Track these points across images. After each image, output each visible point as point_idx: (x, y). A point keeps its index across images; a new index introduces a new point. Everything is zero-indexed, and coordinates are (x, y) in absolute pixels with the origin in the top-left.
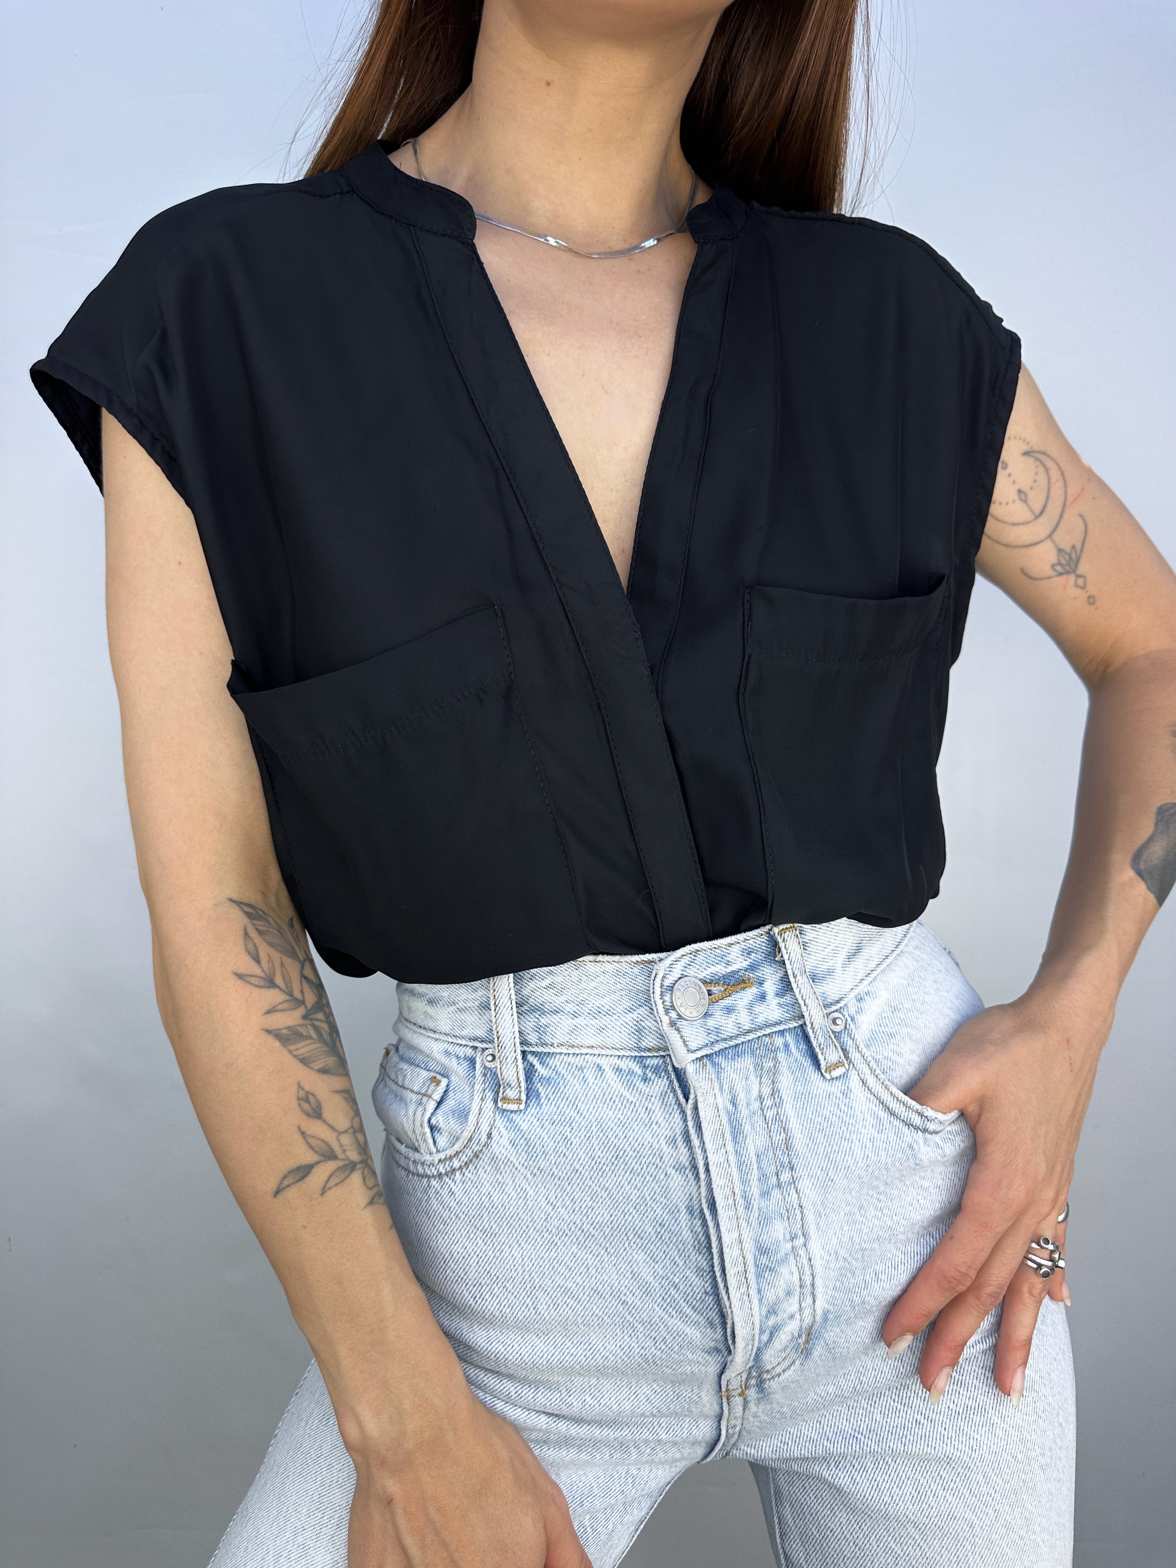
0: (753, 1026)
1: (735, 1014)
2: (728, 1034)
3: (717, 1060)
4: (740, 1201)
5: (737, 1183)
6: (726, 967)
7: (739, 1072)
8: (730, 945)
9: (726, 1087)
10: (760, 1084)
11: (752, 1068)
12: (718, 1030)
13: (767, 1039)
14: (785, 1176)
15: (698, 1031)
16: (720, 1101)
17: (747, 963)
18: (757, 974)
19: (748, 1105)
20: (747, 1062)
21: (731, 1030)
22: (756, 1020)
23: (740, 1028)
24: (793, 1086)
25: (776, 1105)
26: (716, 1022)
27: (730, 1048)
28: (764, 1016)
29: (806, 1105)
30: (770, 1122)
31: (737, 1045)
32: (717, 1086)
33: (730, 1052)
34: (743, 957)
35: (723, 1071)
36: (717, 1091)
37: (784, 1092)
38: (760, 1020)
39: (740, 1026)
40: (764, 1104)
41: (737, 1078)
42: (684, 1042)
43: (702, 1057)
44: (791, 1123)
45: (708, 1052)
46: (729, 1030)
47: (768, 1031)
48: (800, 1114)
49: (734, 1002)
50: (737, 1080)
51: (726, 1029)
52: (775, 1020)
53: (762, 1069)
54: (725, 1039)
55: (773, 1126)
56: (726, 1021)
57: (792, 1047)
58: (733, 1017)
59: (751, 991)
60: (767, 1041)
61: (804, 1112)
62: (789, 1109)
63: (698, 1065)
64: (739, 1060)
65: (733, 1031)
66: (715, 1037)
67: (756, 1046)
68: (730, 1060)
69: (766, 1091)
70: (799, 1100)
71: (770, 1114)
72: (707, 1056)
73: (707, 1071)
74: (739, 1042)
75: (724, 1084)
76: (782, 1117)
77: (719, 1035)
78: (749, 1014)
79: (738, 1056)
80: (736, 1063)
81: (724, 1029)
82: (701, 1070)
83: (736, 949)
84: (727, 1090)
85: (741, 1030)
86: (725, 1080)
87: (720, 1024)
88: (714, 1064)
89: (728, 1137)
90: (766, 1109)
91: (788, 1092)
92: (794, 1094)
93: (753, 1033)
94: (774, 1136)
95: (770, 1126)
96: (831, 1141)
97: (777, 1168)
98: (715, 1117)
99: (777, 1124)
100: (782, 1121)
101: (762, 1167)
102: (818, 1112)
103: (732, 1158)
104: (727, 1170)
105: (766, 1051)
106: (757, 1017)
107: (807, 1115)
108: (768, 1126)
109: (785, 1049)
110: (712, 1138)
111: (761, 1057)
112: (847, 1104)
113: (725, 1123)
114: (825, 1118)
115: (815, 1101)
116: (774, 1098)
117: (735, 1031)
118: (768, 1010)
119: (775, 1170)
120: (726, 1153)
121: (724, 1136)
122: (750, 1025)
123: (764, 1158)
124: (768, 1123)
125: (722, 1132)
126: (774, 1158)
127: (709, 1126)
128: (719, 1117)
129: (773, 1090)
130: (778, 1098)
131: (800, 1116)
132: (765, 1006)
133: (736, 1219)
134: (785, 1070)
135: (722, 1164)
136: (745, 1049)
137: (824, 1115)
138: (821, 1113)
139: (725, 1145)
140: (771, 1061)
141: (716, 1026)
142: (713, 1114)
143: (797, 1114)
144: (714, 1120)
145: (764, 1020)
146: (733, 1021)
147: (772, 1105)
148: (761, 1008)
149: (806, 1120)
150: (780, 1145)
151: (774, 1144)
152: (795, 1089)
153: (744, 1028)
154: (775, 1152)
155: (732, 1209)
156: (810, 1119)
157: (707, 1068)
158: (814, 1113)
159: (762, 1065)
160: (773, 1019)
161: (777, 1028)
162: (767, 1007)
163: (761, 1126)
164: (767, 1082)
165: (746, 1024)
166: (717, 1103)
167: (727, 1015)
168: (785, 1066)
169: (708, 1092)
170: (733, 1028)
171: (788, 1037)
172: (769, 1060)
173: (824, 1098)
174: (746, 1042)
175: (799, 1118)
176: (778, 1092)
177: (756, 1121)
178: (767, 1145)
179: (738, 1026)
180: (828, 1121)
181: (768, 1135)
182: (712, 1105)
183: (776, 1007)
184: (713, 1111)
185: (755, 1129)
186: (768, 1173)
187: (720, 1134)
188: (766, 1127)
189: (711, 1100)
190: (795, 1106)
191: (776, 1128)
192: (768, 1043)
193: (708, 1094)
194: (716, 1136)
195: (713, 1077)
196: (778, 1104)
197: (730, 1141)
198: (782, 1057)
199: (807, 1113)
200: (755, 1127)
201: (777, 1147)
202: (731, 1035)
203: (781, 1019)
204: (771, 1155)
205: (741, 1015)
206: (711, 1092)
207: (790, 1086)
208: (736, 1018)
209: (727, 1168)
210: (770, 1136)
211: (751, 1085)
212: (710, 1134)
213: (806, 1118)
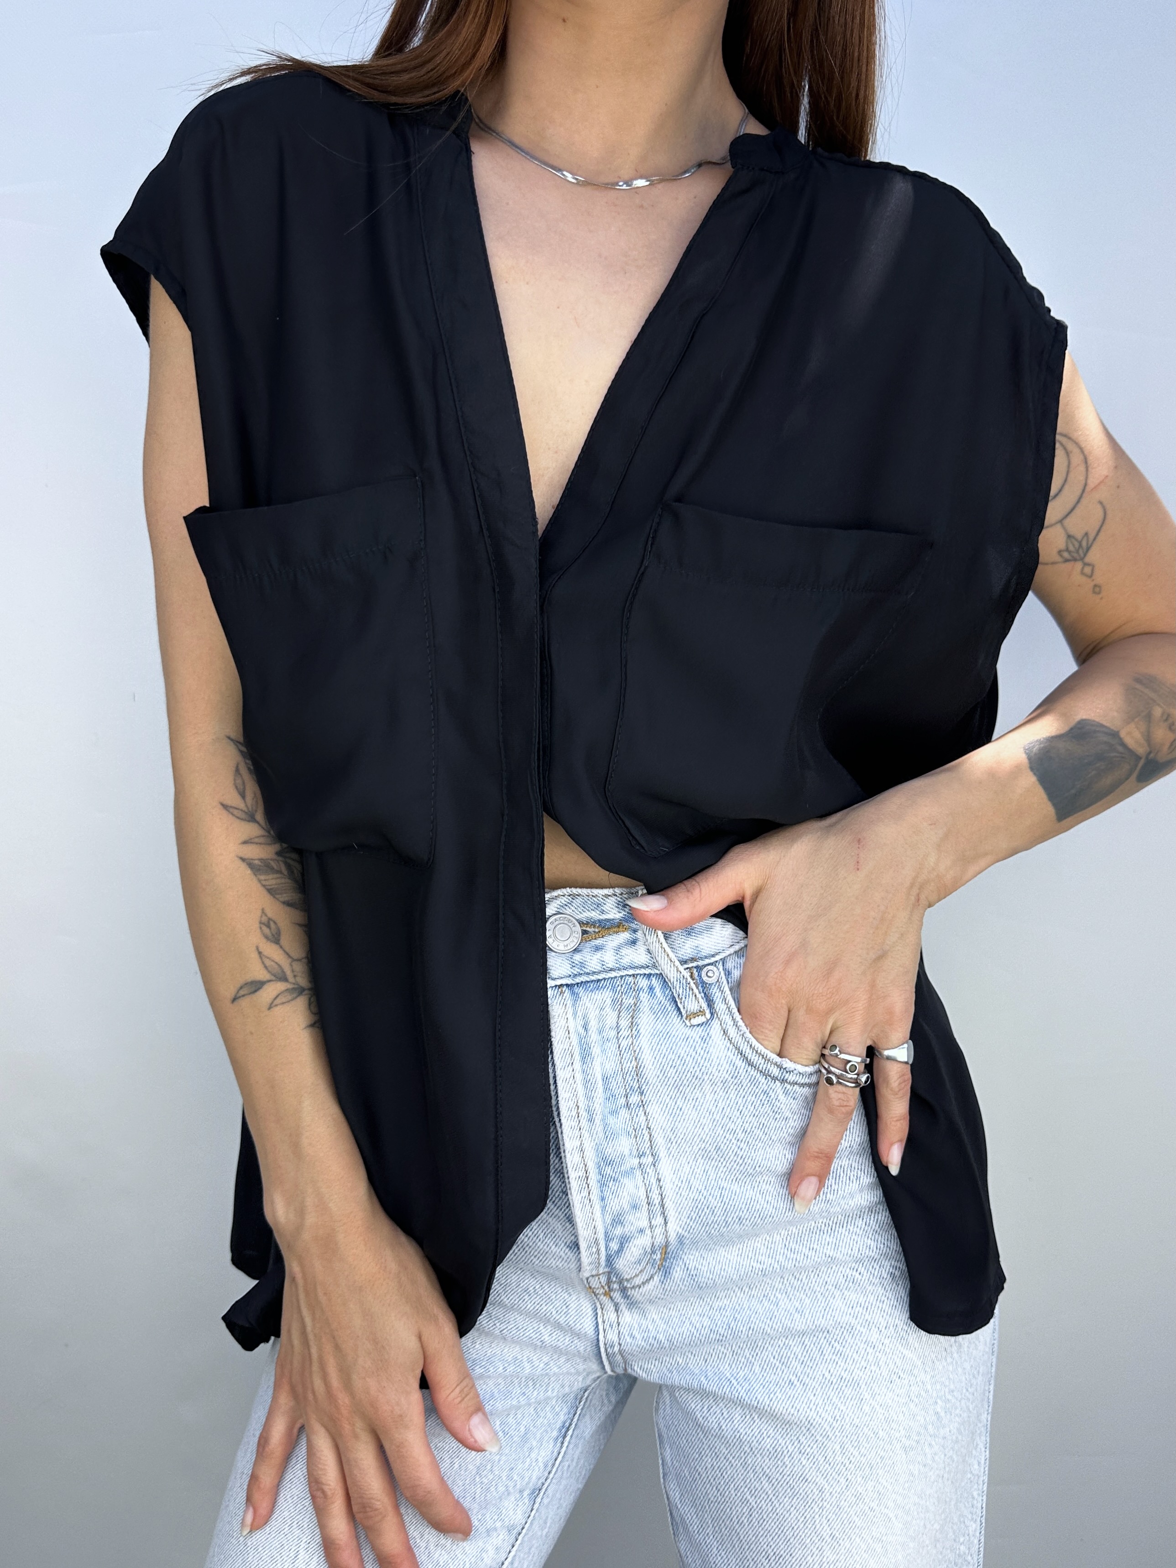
0: (617, 965)
1: (601, 952)
2: (591, 969)
3: (575, 990)
4: (582, 1114)
5: (580, 1099)
6: (600, 915)
8: (607, 896)
9: (579, 1014)
10: (619, 1016)
11: (608, 1002)
12: (582, 965)
13: (631, 979)
14: (634, 1099)
16: (572, 1024)
17: (621, 915)
20: (605, 996)
21: (594, 966)
22: (621, 961)
24: (653, 1022)
25: (632, 1036)
26: (582, 957)
27: (592, 981)
28: (630, 958)
29: (661, 1042)
30: (624, 1050)
31: (599, 981)
32: (570, 1011)
34: (617, 909)
35: (579, 1000)
36: (570, 1016)
37: (643, 1028)
38: (625, 961)
39: (604, 963)
40: (621, 1033)
44: (644, 1055)
45: (569, 983)
46: (592, 965)
47: (631, 972)
49: (605, 943)
51: (590, 965)
53: (621, 1005)
54: (588, 974)
55: (625, 1054)
56: (591, 958)
57: (658, 991)
58: (600, 955)
59: (622, 935)
60: (630, 981)
62: (644, 1042)
64: (597, 995)
65: (596, 967)
66: (579, 970)
67: (618, 983)
68: (588, 993)
69: (625, 1022)
70: (656, 1036)
71: (624, 1043)
73: (564, 998)
74: (600, 978)
75: (579, 1011)
76: (635, 1047)
77: (583, 969)
78: (615, 954)
79: (599, 991)
80: (592, 997)
81: (587, 965)
82: (561, 995)
84: (580, 1017)
85: (604, 967)
86: (580, 1007)
87: (585, 959)
88: (573, 993)
89: (577, 1057)
90: (622, 1038)
91: (647, 1028)
92: (652, 1031)
93: (617, 971)
94: (625, 1063)
95: (622, 1054)
96: (682, 1077)
97: (626, 1092)
98: (565, 1038)
99: (630, 1053)
100: (635, 1051)
101: (611, 1088)
102: (673, 1049)
103: (579, 1076)
104: (572, 1086)
105: (627, 989)
106: (623, 958)
107: (661, 1050)
108: (620, 1054)
109: (649, 992)
110: (561, 1057)
111: (622, 993)
112: (704, 1048)
113: (575, 1045)
114: (679, 1057)
115: (672, 1040)
116: (632, 1030)
117: (599, 968)
118: (635, 954)
119: (624, 1093)
120: (573, 1071)
121: (572, 1057)
122: (615, 964)
123: (614, 1080)
124: (621, 1051)
125: (571, 1052)
126: (624, 1083)
127: (559, 1045)
128: (569, 1038)
129: (632, 1024)
130: (636, 1030)
131: (654, 1050)
132: (633, 950)
133: (579, 1129)
134: (646, 1009)
135: (568, 1080)
136: (606, 985)
137: (678, 1054)
138: (675, 1052)
139: (572, 1063)
140: (632, 998)
141: (581, 961)
142: (563, 1035)
143: (651, 1048)
144: (564, 1041)
145: (629, 961)
146: (599, 958)
147: (628, 1036)
148: (629, 951)
149: (659, 1055)
150: (630, 1071)
151: (623, 1070)
152: (654, 1027)
153: (608, 965)
154: (624, 1077)
155: (575, 1121)
156: (663, 1054)
157: (565, 995)
158: (669, 1050)
159: (622, 1001)
160: (639, 963)
161: (643, 971)
162: (635, 951)
163: (613, 1053)
164: (626, 1016)
165: (610, 962)
166: (568, 1027)
167: (596, 953)
168: (647, 1007)
169: (561, 1016)
170: (598, 964)
171: (654, 980)
172: (630, 997)
173: (682, 1040)
174: (609, 978)
175: (653, 1052)
176: (636, 1027)
177: (609, 1047)
178: (617, 1070)
179: (602, 963)
180: (682, 1060)
181: (619, 1062)
182: (563, 1027)
183: (645, 952)
184: (564, 1033)
185: (607, 1055)
186: (617, 1094)
187: (568, 1054)
188: (618, 1055)
189: (563, 1022)
190: (650, 1041)
191: (628, 1056)
192: (631, 982)
193: (560, 1017)
194: (565, 1055)
195: (568, 1003)
196: (634, 1036)
197: (578, 1061)
198: (645, 997)
199: (662, 1048)
200: (607, 1053)
201: (627, 1073)
202: (595, 970)
203: (648, 964)
204: (620, 1079)
205: (607, 954)
206: (564, 1016)
207: (649, 1023)
208: (603, 956)
209: (573, 1083)
210: (621, 1063)
211: (605, 1016)
212: (559, 1053)
213: (659, 1053)
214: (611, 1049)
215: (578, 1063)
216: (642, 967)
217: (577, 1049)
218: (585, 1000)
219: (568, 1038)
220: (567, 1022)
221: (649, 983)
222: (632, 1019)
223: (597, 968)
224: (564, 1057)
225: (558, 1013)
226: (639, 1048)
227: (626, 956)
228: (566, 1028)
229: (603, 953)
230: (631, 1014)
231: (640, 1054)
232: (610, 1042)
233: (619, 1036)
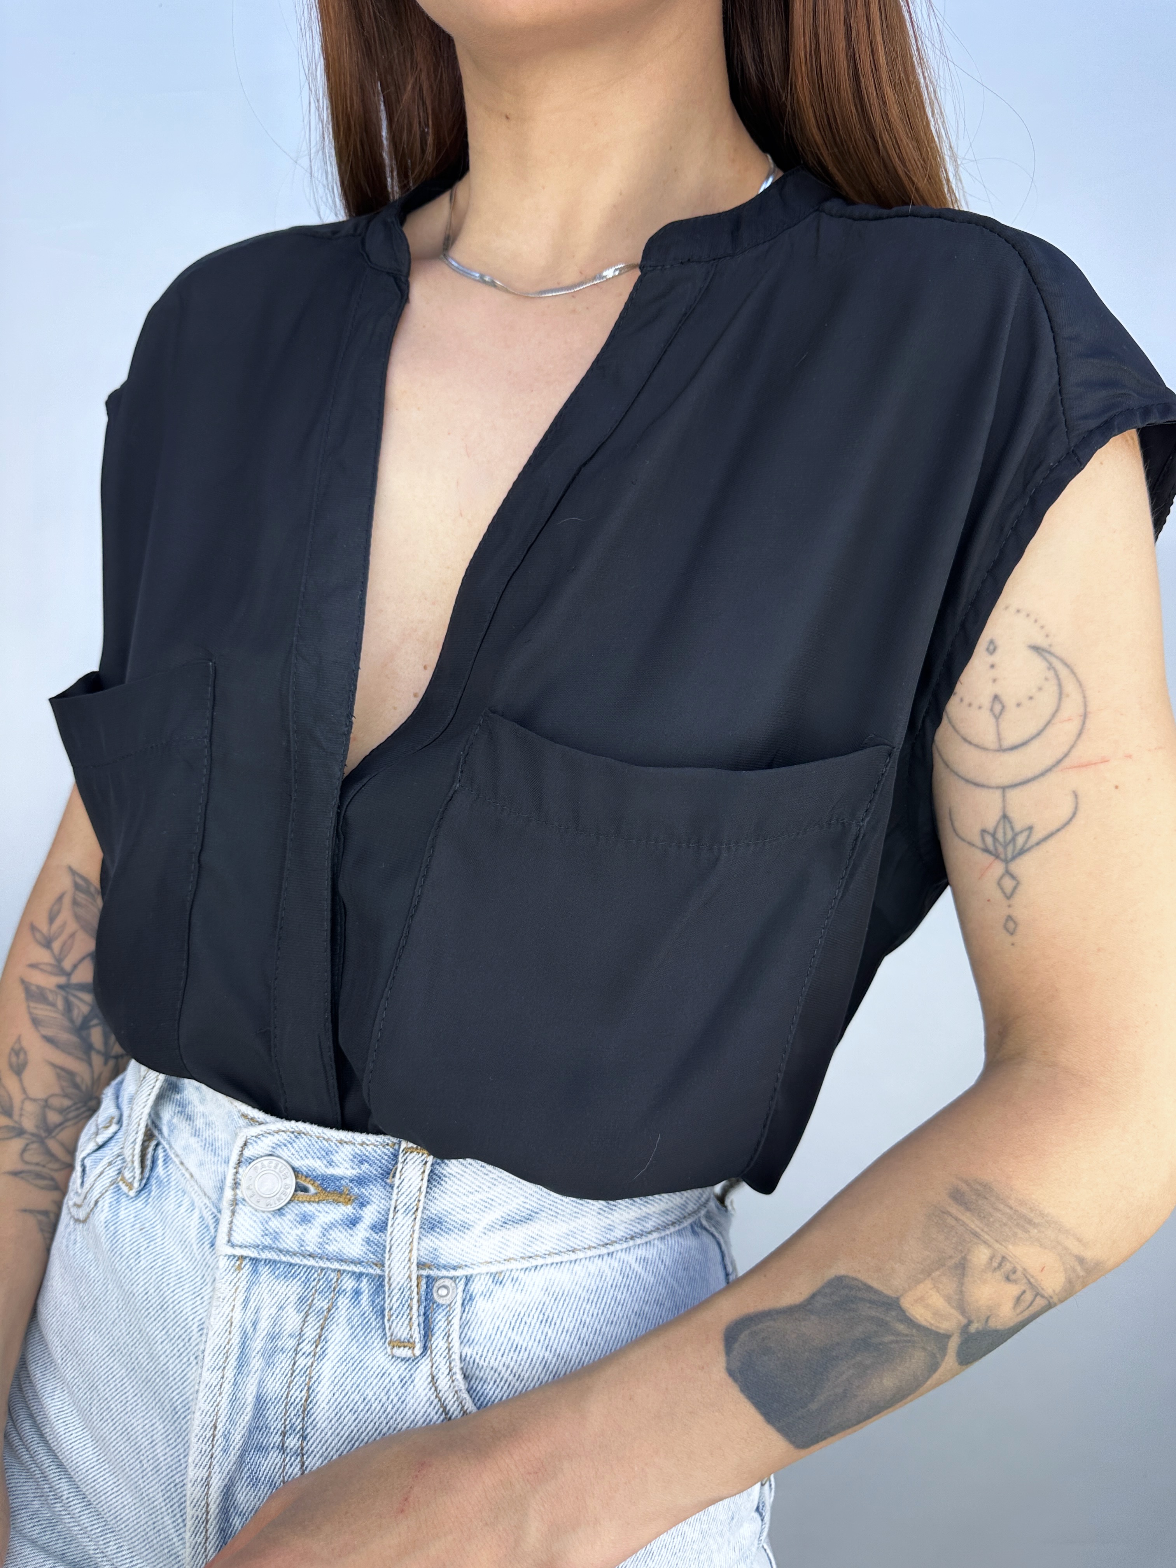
0: (319, 1251)
1: (305, 1226)
2: (286, 1246)
3: (261, 1269)
4: (220, 1440)
5: (222, 1419)
6: (326, 1166)
7: (273, 1295)
8: (341, 1142)
9: (252, 1305)
10: (304, 1321)
11: (293, 1298)
12: (276, 1236)
13: (333, 1275)
15: (255, 1225)
17: (354, 1172)
18: (363, 1190)
19: (273, 1337)
20: (292, 1290)
21: (290, 1243)
22: (327, 1246)
23: (302, 1246)
24: (346, 1343)
25: (314, 1355)
26: (279, 1226)
27: (282, 1262)
28: (339, 1246)
29: (349, 1372)
30: (298, 1371)
31: (290, 1264)
32: (241, 1297)
33: (282, 1267)
34: (351, 1163)
35: (258, 1283)
36: (239, 1303)
37: (333, 1345)
38: (331, 1249)
39: (304, 1244)
40: (301, 1347)
41: (268, 1301)
42: (231, 1229)
43: (243, 1258)
44: (320, 1386)
45: (253, 1256)
46: (288, 1241)
47: (336, 1265)
48: (337, 1380)
49: (317, 1213)
50: (267, 1304)
51: (286, 1240)
52: (351, 1257)
53: (310, 1306)
54: (281, 1251)
55: (298, 1377)
56: (290, 1231)
57: (365, 1298)
58: (301, 1229)
59: (344, 1208)
60: (330, 1277)
61: (342, 1381)
63: (233, 1263)
64: (282, 1282)
65: (292, 1245)
66: (271, 1242)
67: (316, 1275)
68: (273, 1277)
69: (310, 1333)
70: (345, 1363)
71: (302, 1362)
72: (252, 1259)
73: (240, 1275)
74: (293, 1262)
75: (252, 1300)
76: (314, 1372)
77: (276, 1242)
78: (322, 1234)
79: (285, 1277)
80: (277, 1283)
81: (284, 1238)
82: (232, 1271)
83: (347, 1150)
84: (252, 1309)
85: (303, 1248)
86: (255, 1295)
87: (283, 1231)
88: (255, 1271)
89: (233, 1361)
90: (301, 1353)
91: (337, 1348)
92: (343, 1353)
93: (317, 1259)
94: (294, 1389)
95: (294, 1375)
96: (361, 1427)
97: (285, 1428)
98: (224, 1331)
99: (304, 1378)
100: (311, 1378)
101: (266, 1416)
102: (360, 1387)
103: (227, 1387)
104: (216, 1397)
105: (325, 1287)
106: (330, 1243)
107: (344, 1385)
108: (292, 1375)
109: (353, 1297)
110: (212, 1353)
111: (316, 1291)
112: (400, 1394)
113: (235, 1344)
114: (364, 1399)
115: (362, 1373)
116: (316, 1347)
117: (295, 1247)
118: (347, 1241)
119: (283, 1428)
120: (222, 1378)
121: (227, 1358)
122: (317, 1249)
123: (272, 1407)
124: (294, 1371)
125: (227, 1352)
126: (285, 1415)
127: (214, 1338)
128: (230, 1333)
129: (320, 1337)
130: (321, 1348)
131: (335, 1382)
132: (348, 1235)
133: (209, 1456)
134: (343, 1320)
135: (213, 1387)
136: (300, 1273)
137: (365, 1395)
138: (362, 1391)
139: (224, 1368)
140: (327, 1301)
141: (277, 1230)
142: (223, 1326)
143: (333, 1378)
144: (222, 1333)
145: (337, 1250)
146: (300, 1234)
147: (310, 1353)
148: (341, 1235)
149: (340, 1391)
150: (296, 1402)
151: (289, 1398)
152: (347, 1349)
153: (308, 1248)
154: (287, 1408)
155: (208, 1444)
156: (346, 1391)
157: (242, 1272)
158: (354, 1387)
159: (312, 1301)
160: (349, 1255)
161: (352, 1268)
162: (349, 1237)
163: (283, 1370)
164: (314, 1323)
165: (311, 1244)
166: (232, 1317)
167: (299, 1226)
168: (344, 1316)
169: (226, 1299)
170: (296, 1242)
171: (364, 1283)
172: (325, 1299)
173: (375, 1375)
174: (305, 1266)
175: (333, 1384)
176: (324, 1343)
177: (280, 1361)
178: (280, 1394)
179: (302, 1242)
180: (367, 1404)
181: (287, 1385)
182: (225, 1316)
183: (361, 1242)
184: (225, 1323)
185: (274, 1370)
186: (272, 1428)
187: (223, 1353)
188: (289, 1375)
189: (227, 1310)
190: (335, 1368)
191: (301, 1382)
192: (332, 1280)
193: (225, 1301)
194: (218, 1353)
195: (242, 1285)
196: (317, 1356)
197: (233, 1367)
198: (345, 1303)
199: (346, 1383)
200: (275, 1367)
201: (292, 1404)
202: (290, 1249)
203: (362, 1259)
204: (281, 1408)
205: (311, 1232)
206: (230, 1301)
207: (342, 1341)
208: (305, 1232)
209: (218, 1394)
210: (288, 1387)
211: (285, 1318)
212: (212, 1348)
213: (342, 1388)
214: (283, 1364)
215: (231, 1370)
216: (352, 1262)
217: (236, 1349)
218: (264, 1287)
219: (228, 1333)
220: (232, 1310)
221: (356, 1285)
222: (322, 1329)
223: (294, 1246)
224: (216, 1355)
225: (224, 1295)
226: (318, 1375)
227: (334, 1242)
228: (229, 1318)
229: (308, 1228)
230: (321, 1321)
231: (317, 1383)
232: (285, 1354)
233: (299, 1350)
